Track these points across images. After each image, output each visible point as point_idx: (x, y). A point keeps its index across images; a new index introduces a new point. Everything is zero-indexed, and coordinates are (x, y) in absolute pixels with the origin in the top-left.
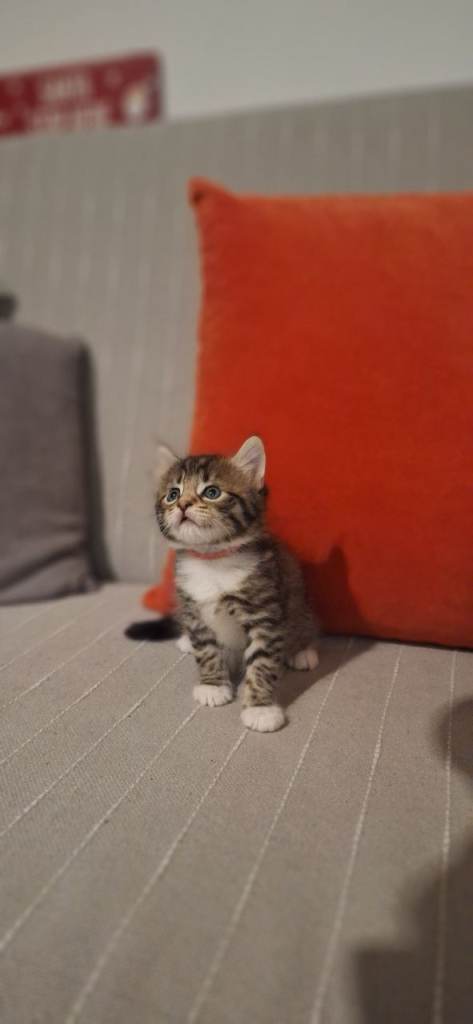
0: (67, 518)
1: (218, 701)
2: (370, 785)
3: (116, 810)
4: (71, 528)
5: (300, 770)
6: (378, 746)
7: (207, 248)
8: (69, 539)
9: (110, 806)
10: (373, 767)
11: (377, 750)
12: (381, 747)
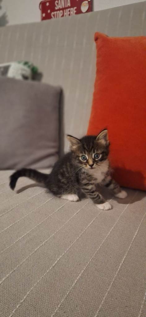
0: (53, 144)
1: (106, 208)
2: (130, 245)
3: (46, 242)
4: (53, 147)
5: (108, 236)
6: (137, 231)
7: (99, 56)
8: (52, 151)
9: (45, 240)
10: (133, 239)
11: (136, 233)
12: (138, 232)
